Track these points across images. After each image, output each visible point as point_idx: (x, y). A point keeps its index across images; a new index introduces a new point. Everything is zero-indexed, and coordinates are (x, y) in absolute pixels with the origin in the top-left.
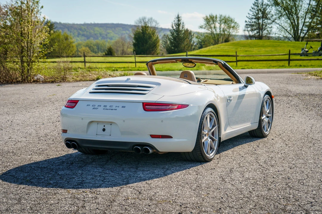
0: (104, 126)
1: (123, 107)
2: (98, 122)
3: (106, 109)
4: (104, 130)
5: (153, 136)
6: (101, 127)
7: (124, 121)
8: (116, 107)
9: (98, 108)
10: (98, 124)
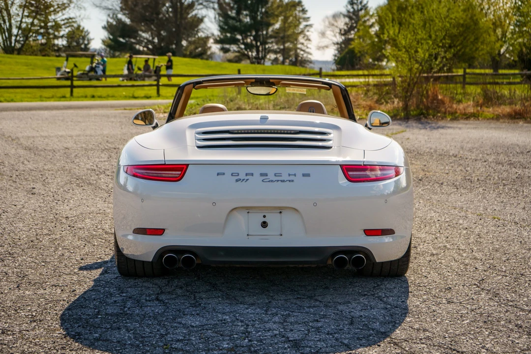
0: (264, 216)
1: (304, 175)
2: (249, 209)
3: (269, 181)
4: (264, 225)
5: (369, 232)
6: (258, 218)
7: (315, 204)
8: (289, 175)
9: (247, 180)
10: (249, 214)
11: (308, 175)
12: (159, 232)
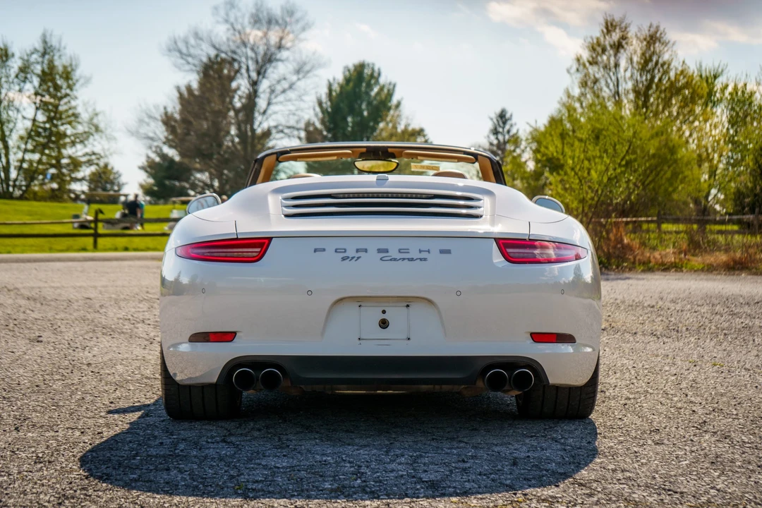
0: (384, 312)
1: (442, 252)
2: (360, 301)
4: (384, 324)
5: (538, 337)
6: (374, 315)
7: (459, 293)
8: (420, 251)
9: (358, 258)
10: (362, 308)
11: (448, 252)
12: (228, 337)
